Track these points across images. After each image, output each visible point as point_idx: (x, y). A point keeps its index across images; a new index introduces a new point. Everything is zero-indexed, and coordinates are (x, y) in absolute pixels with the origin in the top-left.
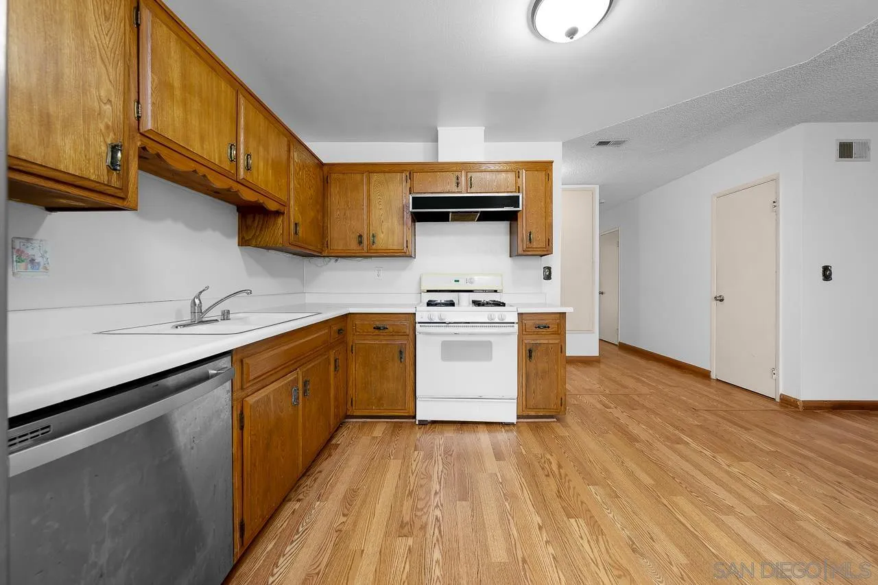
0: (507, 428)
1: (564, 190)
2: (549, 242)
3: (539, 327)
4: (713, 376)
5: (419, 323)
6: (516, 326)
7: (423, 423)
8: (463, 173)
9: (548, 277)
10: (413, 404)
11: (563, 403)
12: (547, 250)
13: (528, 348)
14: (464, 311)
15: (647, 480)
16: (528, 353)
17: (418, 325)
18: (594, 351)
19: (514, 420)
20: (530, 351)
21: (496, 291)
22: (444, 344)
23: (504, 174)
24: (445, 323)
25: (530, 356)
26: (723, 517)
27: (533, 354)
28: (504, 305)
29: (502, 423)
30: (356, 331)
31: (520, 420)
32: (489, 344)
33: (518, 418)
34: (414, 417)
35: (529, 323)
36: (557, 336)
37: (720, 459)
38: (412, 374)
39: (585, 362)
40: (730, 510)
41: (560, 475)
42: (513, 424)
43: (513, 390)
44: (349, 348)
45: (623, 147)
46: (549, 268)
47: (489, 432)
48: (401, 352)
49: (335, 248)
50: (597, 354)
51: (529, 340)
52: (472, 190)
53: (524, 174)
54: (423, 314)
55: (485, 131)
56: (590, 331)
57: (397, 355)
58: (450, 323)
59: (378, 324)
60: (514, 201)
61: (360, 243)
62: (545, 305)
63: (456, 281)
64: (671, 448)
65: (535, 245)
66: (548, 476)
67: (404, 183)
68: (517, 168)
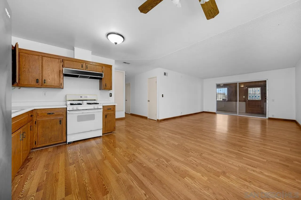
0: (99, 138)
1: (115, 71)
2: (111, 87)
3: (108, 109)
4: (148, 118)
5: (68, 111)
6: (102, 109)
7: (70, 143)
8: (84, 64)
9: (111, 96)
10: (66, 138)
11: (115, 128)
12: (111, 89)
13: (105, 115)
14: (85, 106)
15: (131, 138)
16: (105, 116)
17: (68, 112)
18: (124, 116)
19: (101, 135)
20: (106, 116)
21: (95, 100)
22: (78, 116)
23: (98, 67)
24: (79, 110)
25: (106, 117)
26: (143, 140)
27: (107, 116)
28: (98, 104)
29: (98, 137)
30: (38, 116)
31: (103, 135)
32: (94, 115)
33: (102, 135)
34: (66, 142)
35: (106, 108)
36: (113, 111)
37: (145, 132)
38: (65, 128)
39: (121, 119)
40: (144, 138)
41: (114, 142)
42: (101, 136)
43: (101, 127)
44: (34, 122)
45: (129, 64)
46: (111, 94)
47: (94, 140)
48: (60, 121)
49: (23, 83)
50: (125, 117)
51: (106, 113)
52: (87, 69)
53: (104, 68)
54: (70, 108)
55: (92, 52)
56: (123, 111)
57: (59, 122)
58: (80, 110)
59: (49, 112)
60: (101, 75)
61: (37, 82)
62: (110, 103)
63: (81, 97)
64: (137, 132)
65: (107, 87)
66: (111, 143)
67: (60, 63)
68: (102, 65)
